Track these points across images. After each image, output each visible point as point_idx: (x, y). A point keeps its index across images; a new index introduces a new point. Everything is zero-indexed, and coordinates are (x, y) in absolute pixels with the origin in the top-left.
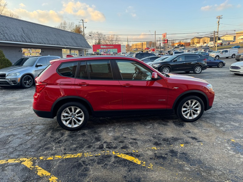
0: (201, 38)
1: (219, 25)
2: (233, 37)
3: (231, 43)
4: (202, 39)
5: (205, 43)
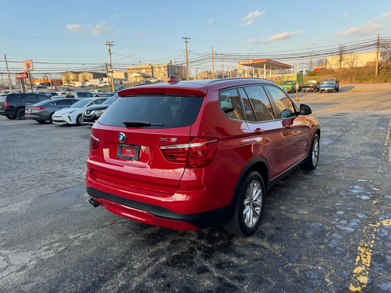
0: (79, 73)
1: (111, 54)
2: (123, 74)
3: (124, 82)
4: (80, 75)
5: (87, 80)
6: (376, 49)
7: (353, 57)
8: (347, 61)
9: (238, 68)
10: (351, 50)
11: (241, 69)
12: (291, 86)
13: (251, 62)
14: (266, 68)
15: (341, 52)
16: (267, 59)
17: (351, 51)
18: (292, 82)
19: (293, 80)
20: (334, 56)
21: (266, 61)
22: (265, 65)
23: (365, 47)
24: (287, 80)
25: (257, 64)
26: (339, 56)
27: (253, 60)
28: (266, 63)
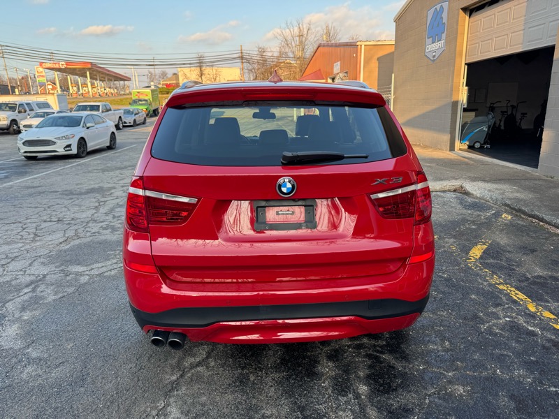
6: (240, 64)
7: (214, 71)
8: (208, 76)
9: (37, 74)
10: (211, 62)
11: (43, 76)
12: (146, 107)
13: (63, 65)
14: (91, 78)
15: (201, 64)
16: (91, 64)
17: (212, 64)
18: (146, 101)
19: (146, 98)
20: (193, 69)
21: (90, 66)
22: (88, 73)
23: (227, 60)
24: (137, 97)
25: (75, 69)
26: (199, 69)
27: (67, 63)
28: (89, 69)
